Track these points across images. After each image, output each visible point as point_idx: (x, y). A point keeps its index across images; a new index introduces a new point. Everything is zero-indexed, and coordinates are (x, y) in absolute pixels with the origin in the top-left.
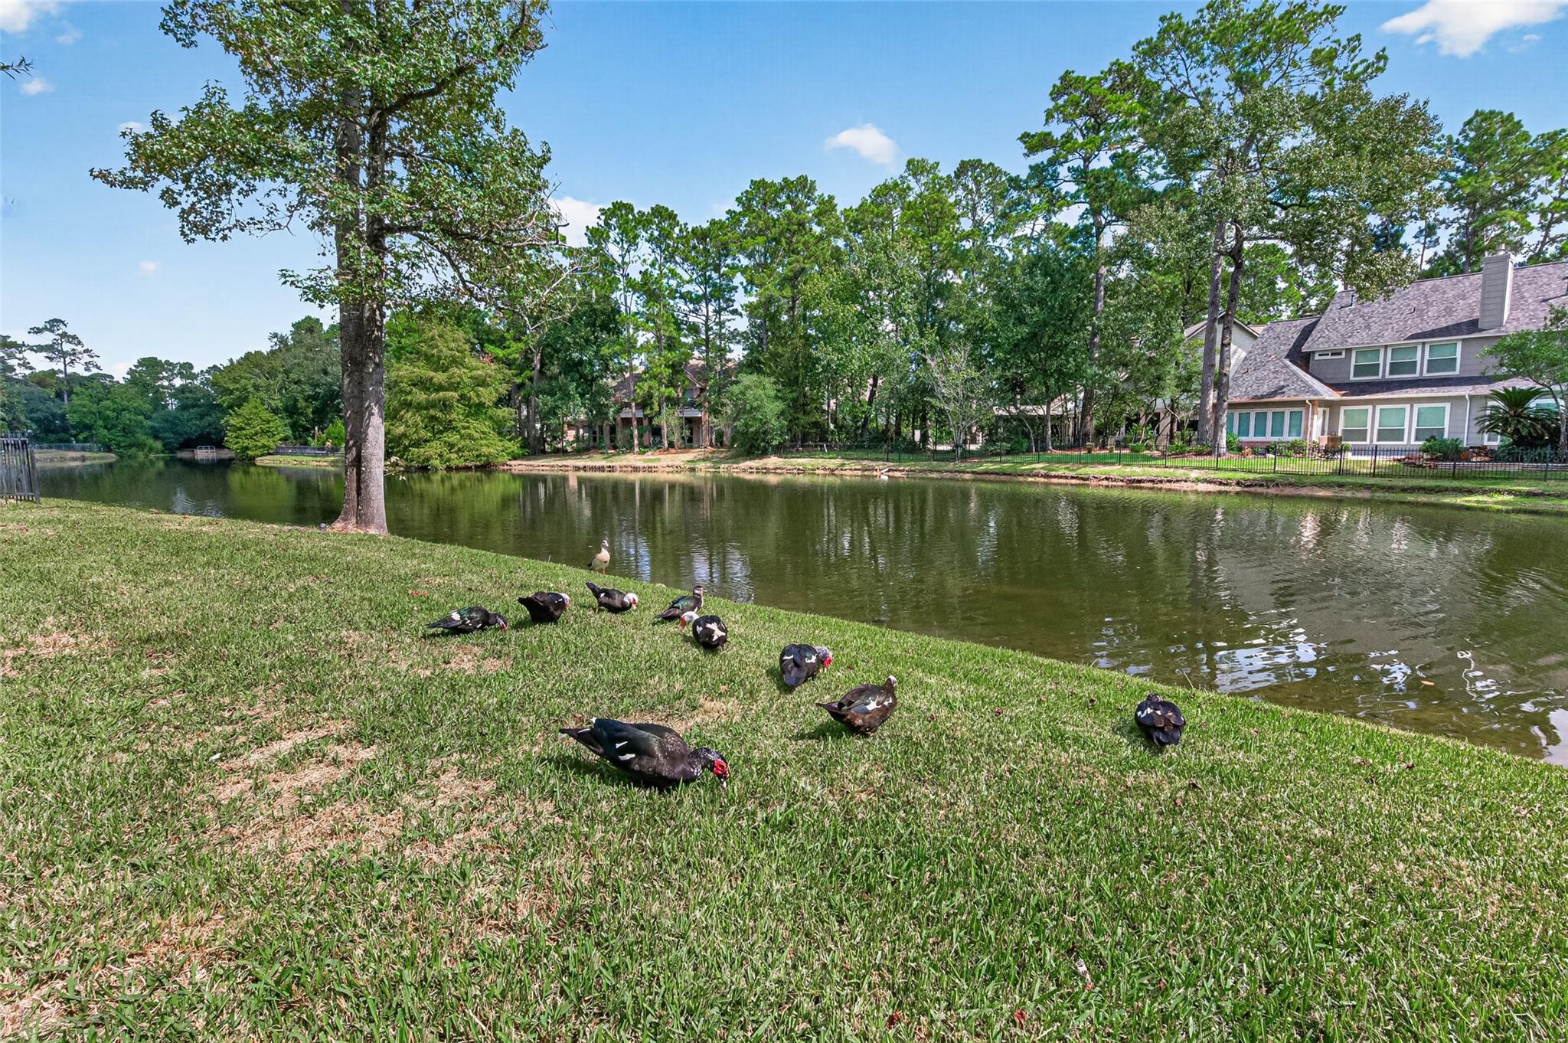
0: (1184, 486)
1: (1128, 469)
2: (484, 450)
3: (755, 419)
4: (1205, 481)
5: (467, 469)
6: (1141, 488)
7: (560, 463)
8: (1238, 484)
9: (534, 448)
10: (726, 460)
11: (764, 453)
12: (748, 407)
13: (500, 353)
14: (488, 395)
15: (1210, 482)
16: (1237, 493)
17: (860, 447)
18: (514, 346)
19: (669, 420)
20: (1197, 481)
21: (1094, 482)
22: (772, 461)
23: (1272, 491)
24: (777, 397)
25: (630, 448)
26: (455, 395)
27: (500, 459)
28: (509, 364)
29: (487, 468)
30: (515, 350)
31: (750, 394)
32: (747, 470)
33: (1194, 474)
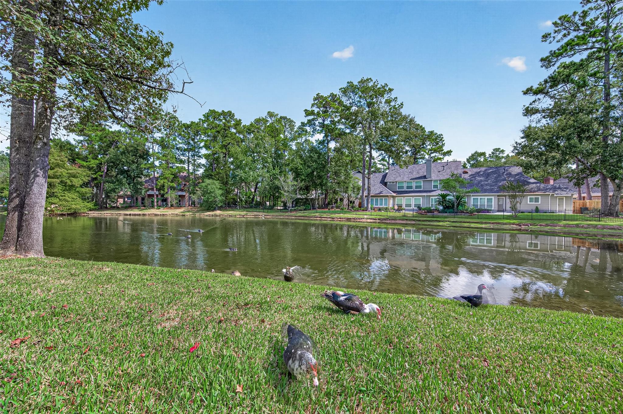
0: (364, 220)
1: (345, 215)
2: (74, 206)
3: (211, 196)
4: (369, 219)
5: (62, 215)
6: (351, 221)
7: (116, 212)
8: (379, 219)
9: (101, 206)
10: (198, 211)
11: (214, 210)
12: (209, 191)
13: (85, 164)
14: (77, 182)
15: (371, 219)
16: (379, 223)
17: (251, 207)
18: (93, 161)
19: (171, 196)
20: (367, 219)
21: (336, 219)
22: (218, 212)
23: (388, 222)
24: (220, 189)
25: (153, 207)
26: (58, 181)
27: (82, 211)
28: (90, 169)
29: (74, 214)
30: (93, 163)
31: (209, 187)
32: (207, 215)
33: (365, 217)
